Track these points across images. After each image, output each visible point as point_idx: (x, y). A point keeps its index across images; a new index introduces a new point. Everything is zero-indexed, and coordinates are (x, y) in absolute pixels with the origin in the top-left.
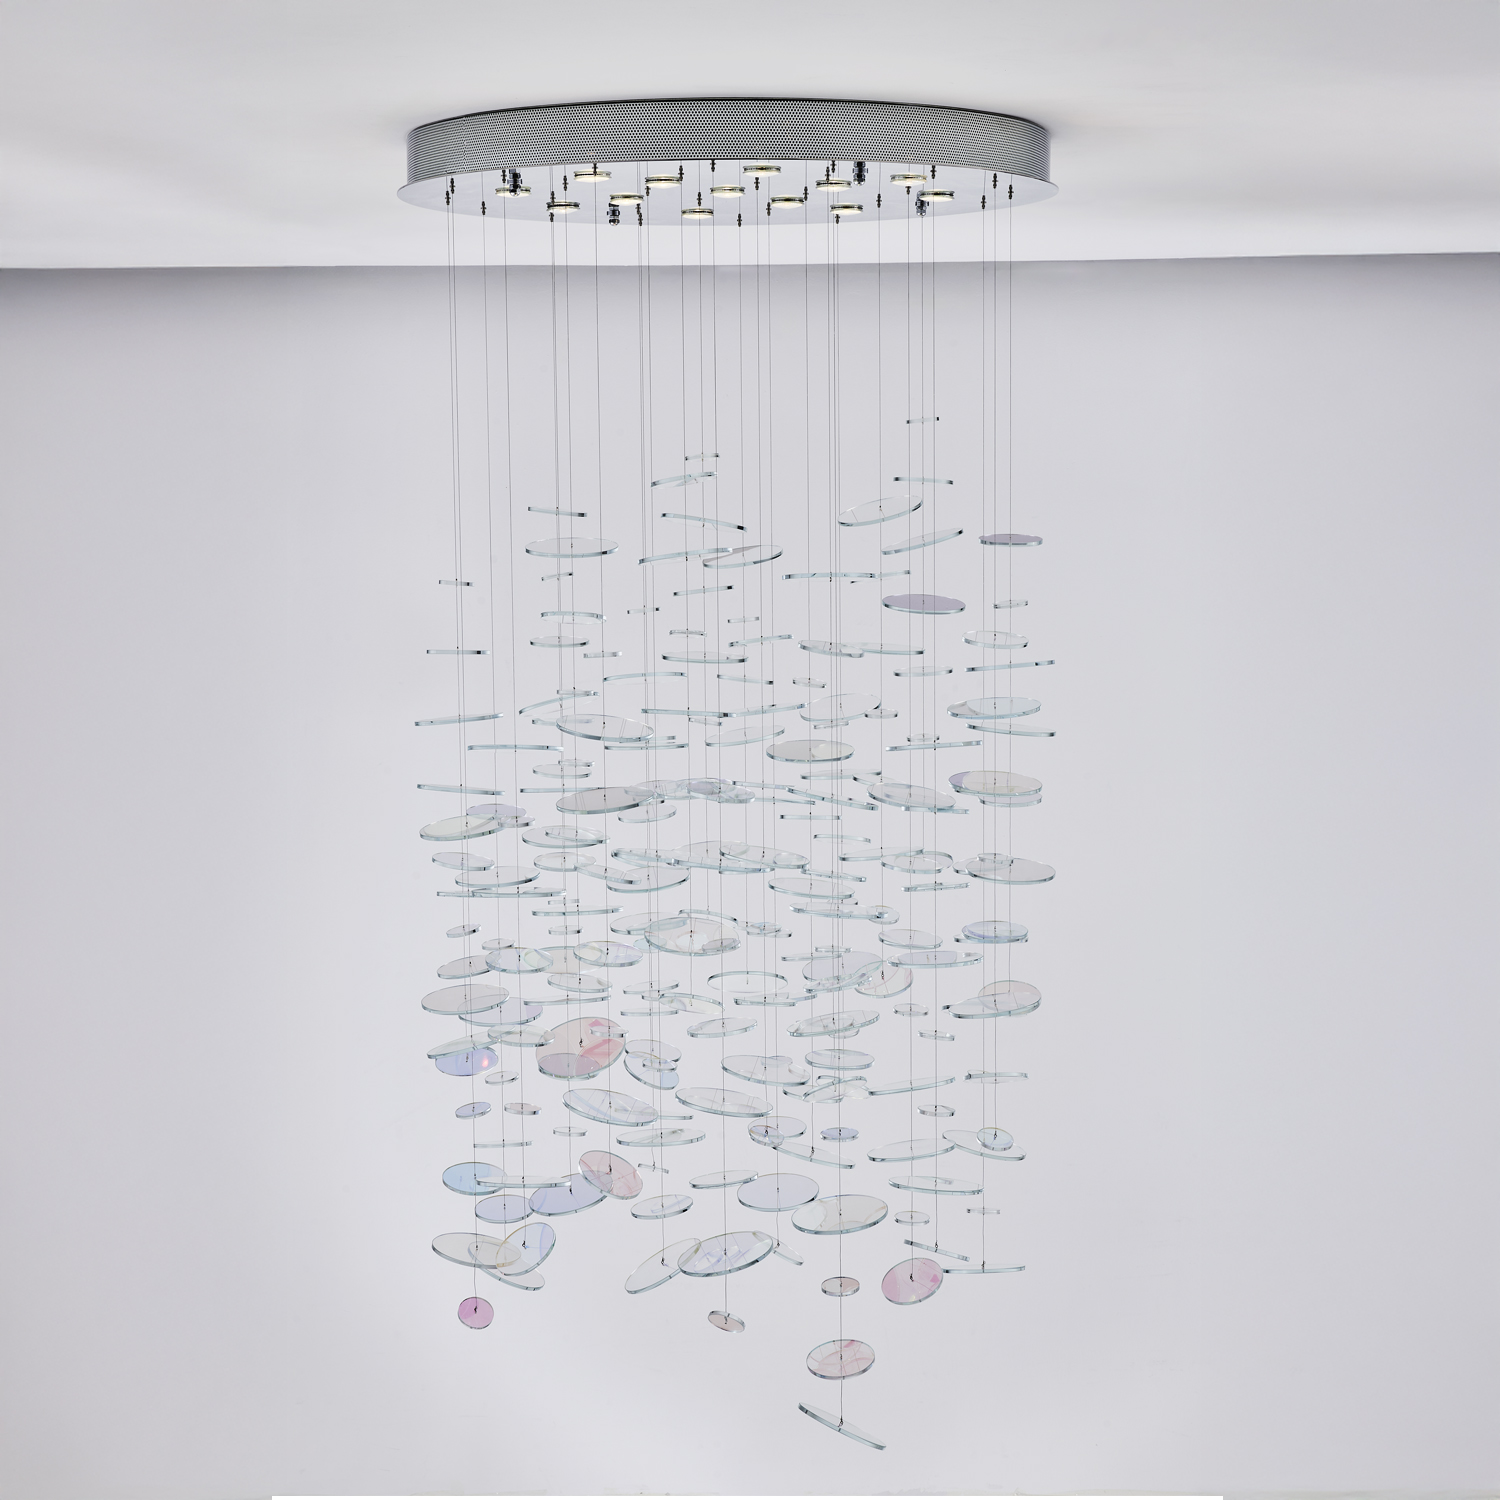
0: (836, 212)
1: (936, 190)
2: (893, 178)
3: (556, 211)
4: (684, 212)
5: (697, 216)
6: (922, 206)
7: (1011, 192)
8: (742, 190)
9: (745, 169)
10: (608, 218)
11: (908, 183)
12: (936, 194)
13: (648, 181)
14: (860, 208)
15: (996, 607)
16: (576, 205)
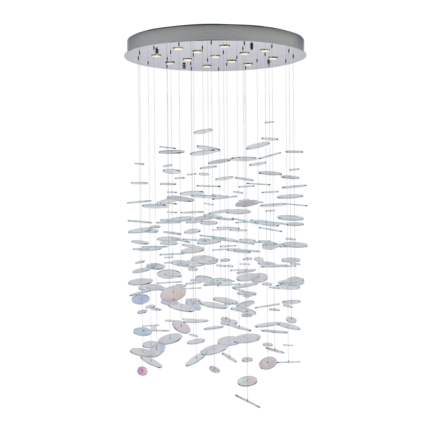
0: (245, 65)
1: (273, 56)
2: (261, 50)
3: (168, 64)
4: (203, 66)
5: (207, 67)
6: (269, 62)
7: (293, 56)
8: (219, 56)
9: (220, 46)
10: (183, 67)
11: (265, 51)
12: (273, 57)
13: (193, 51)
14: (252, 64)
15: (290, 170)
16: (174, 62)
